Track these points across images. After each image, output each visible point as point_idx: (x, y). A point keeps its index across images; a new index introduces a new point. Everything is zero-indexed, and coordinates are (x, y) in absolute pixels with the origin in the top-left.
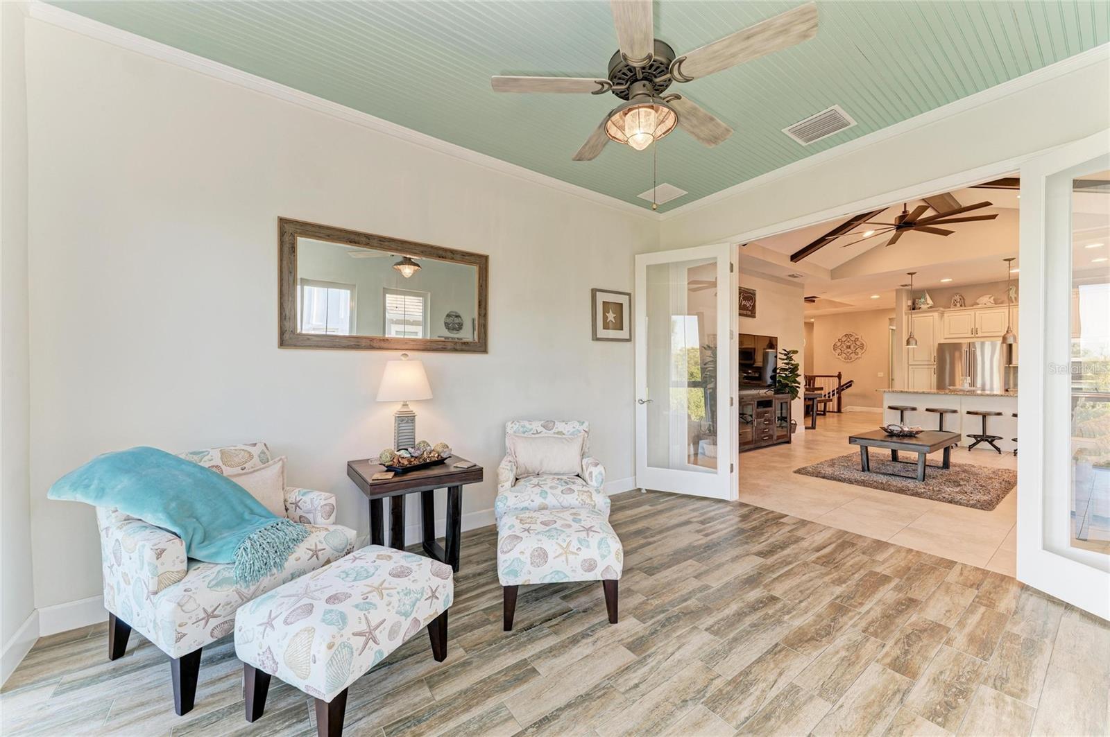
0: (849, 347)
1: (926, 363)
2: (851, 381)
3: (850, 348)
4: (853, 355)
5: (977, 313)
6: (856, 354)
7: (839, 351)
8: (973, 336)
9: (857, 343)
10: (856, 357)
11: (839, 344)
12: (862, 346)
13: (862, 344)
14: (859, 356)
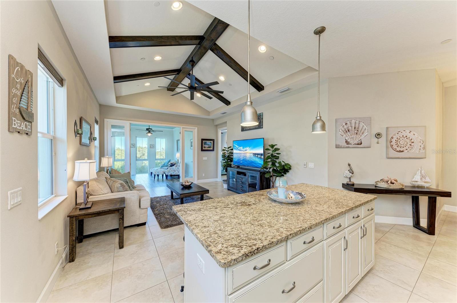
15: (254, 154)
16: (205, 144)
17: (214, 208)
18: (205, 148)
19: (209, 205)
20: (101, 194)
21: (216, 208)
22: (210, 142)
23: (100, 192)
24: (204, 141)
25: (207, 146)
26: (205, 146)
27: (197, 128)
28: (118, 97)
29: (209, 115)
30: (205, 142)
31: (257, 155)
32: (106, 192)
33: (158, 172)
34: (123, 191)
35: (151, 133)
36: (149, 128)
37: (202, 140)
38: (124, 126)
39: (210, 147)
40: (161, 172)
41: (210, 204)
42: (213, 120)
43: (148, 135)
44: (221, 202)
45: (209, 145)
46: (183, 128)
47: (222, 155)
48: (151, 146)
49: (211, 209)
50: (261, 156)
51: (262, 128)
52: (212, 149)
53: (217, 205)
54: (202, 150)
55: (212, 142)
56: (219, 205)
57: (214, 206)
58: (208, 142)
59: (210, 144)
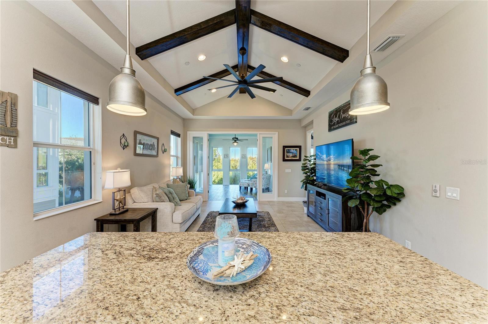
15: (339, 165)
16: (288, 152)
18: (288, 157)
20: (141, 202)
22: (296, 150)
23: (141, 200)
24: (286, 149)
25: (291, 155)
26: (288, 154)
27: (277, 133)
28: (195, 109)
29: (291, 115)
30: (288, 150)
31: (342, 168)
32: (146, 200)
33: (243, 184)
34: (160, 201)
35: (237, 143)
36: (235, 137)
37: (284, 147)
38: (203, 137)
39: (295, 156)
40: (246, 183)
42: (300, 121)
43: (234, 145)
45: (293, 153)
46: (260, 134)
47: (302, 166)
48: (243, 156)
50: (349, 169)
51: (356, 122)
52: (298, 158)
54: (284, 160)
55: (298, 149)
58: (292, 150)
59: (295, 152)
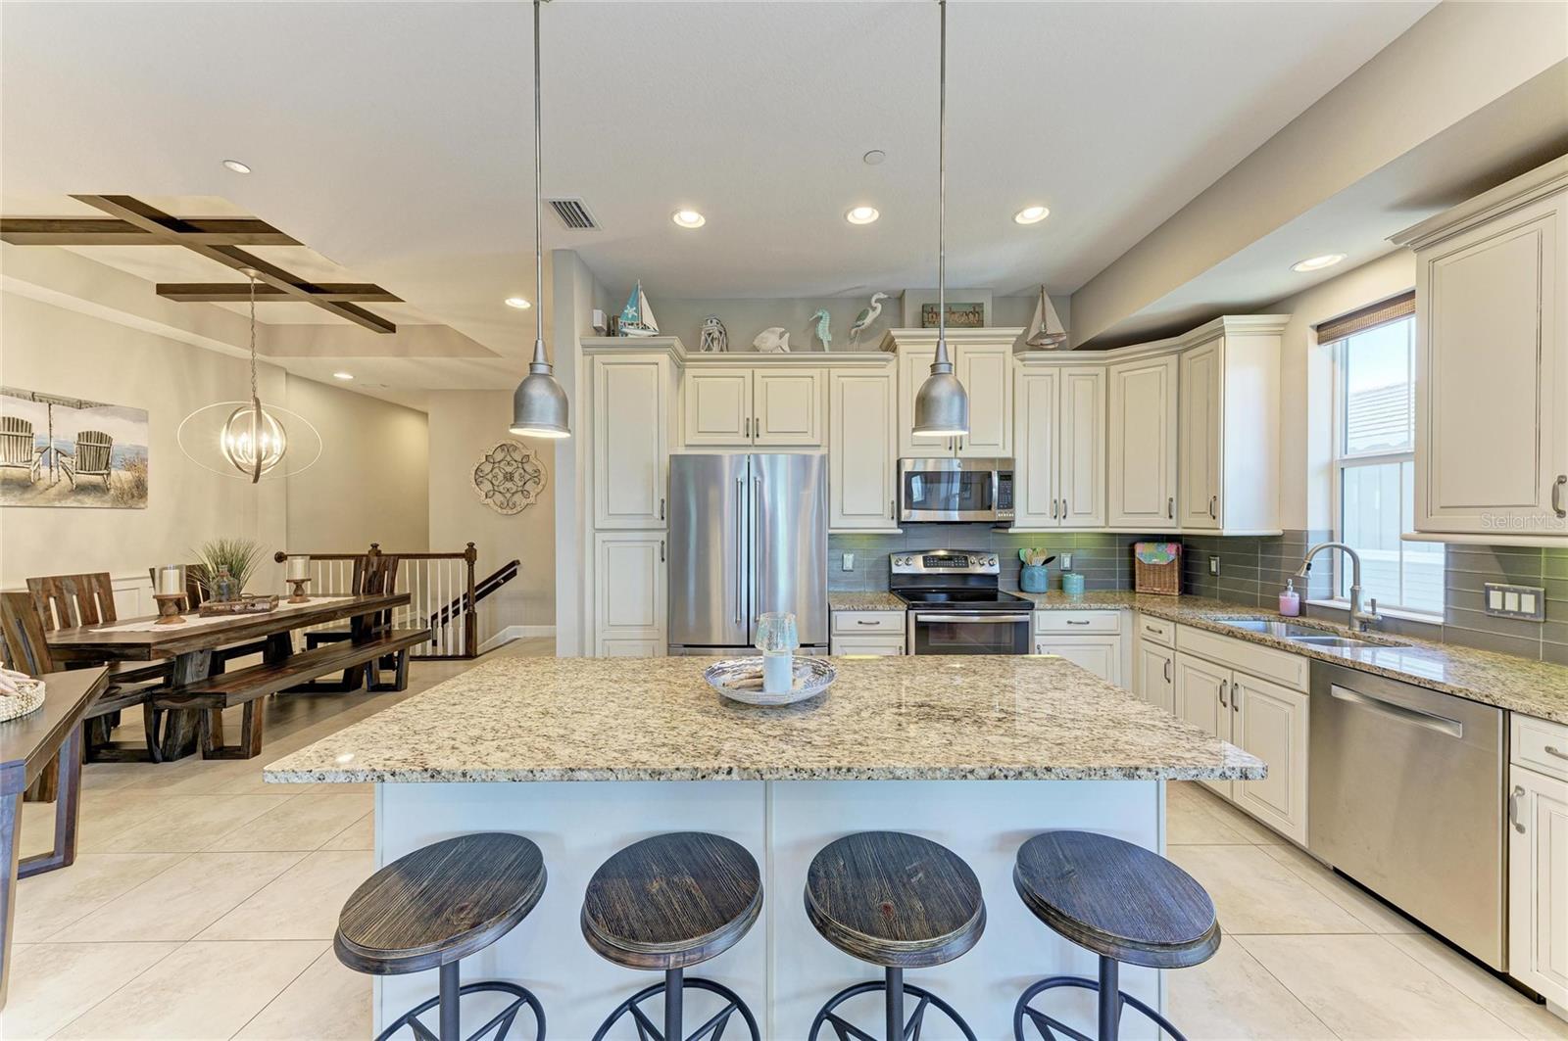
0: (509, 477)
1: (641, 524)
2: (513, 564)
3: (511, 479)
4: (518, 498)
5: (758, 373)
6: (525, 493)
7: (487, 486)
8: (749, 441)
9: (526, 467)
10: (525, 502)
11: (487, 468)
12: (536, 476)
13: (537, 471)
14: (532, 499)
17: (1060, 721)
19: (1079, 733)
21: (1051, 718)
41: (1076, 738)
44: (1026, 740)
49: (1073, 720)
53: (1044, 728)
56: (1036, 728)
57: (1060, 726)
